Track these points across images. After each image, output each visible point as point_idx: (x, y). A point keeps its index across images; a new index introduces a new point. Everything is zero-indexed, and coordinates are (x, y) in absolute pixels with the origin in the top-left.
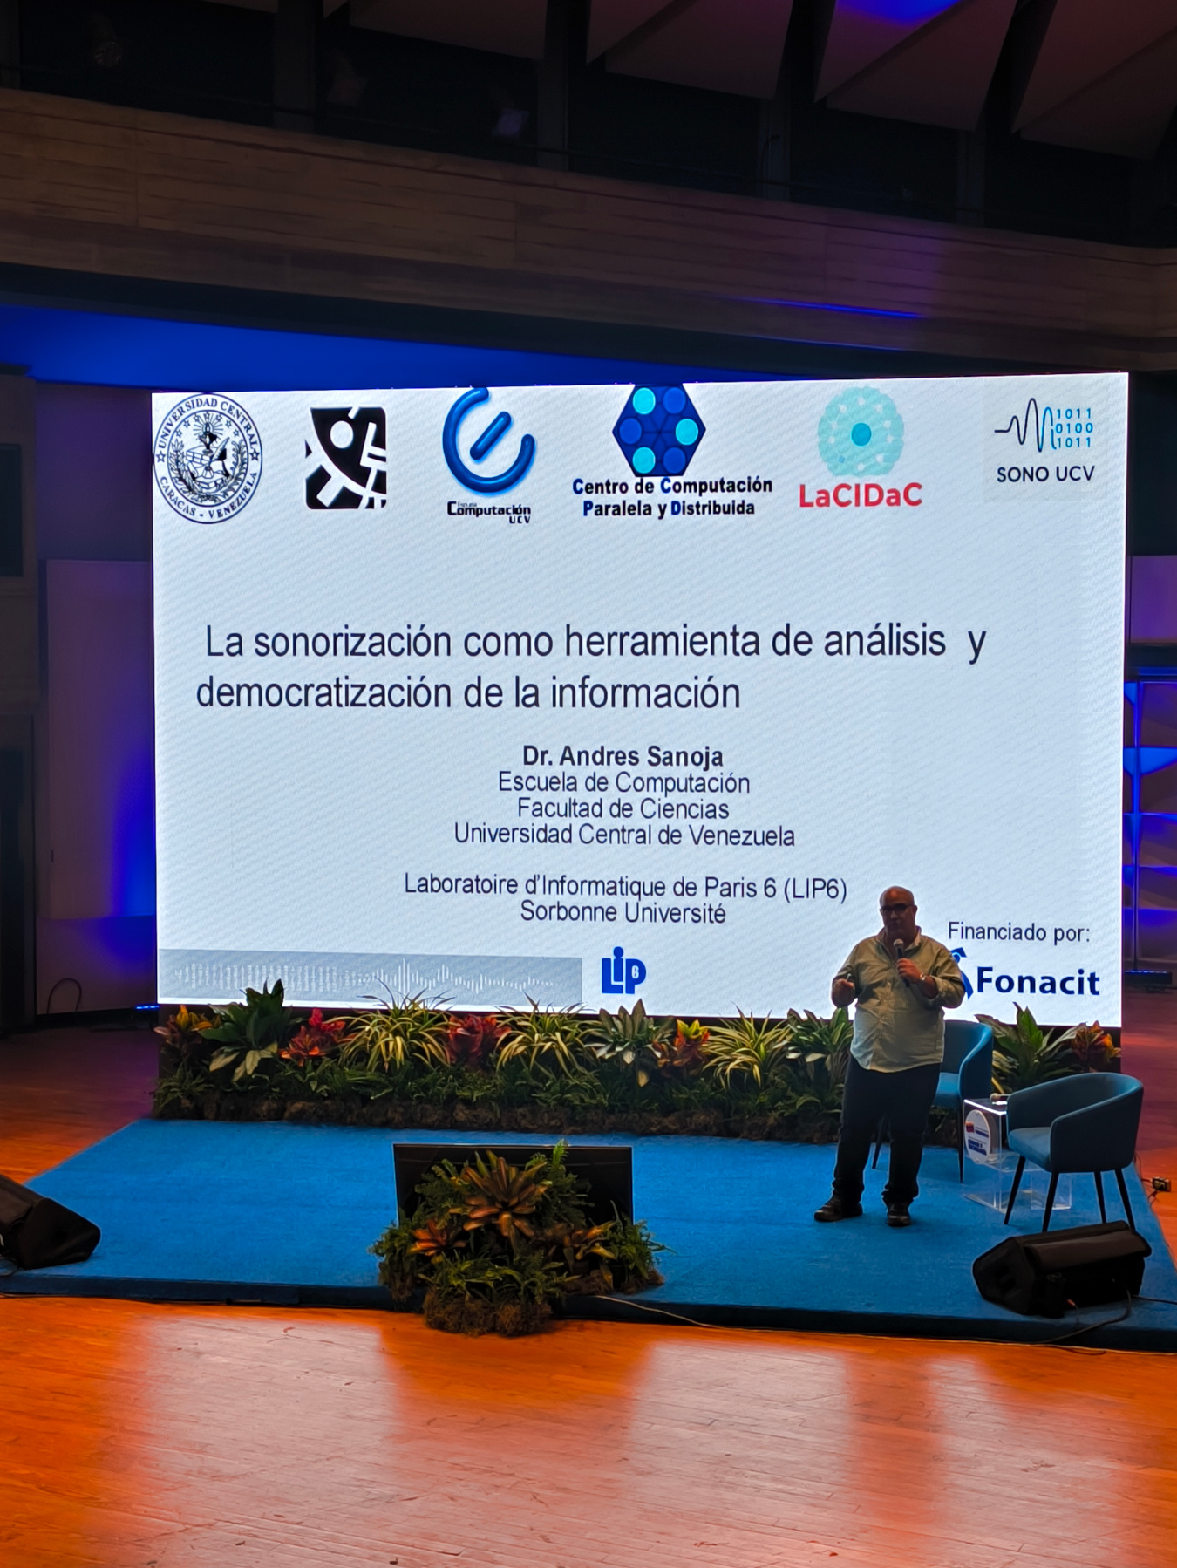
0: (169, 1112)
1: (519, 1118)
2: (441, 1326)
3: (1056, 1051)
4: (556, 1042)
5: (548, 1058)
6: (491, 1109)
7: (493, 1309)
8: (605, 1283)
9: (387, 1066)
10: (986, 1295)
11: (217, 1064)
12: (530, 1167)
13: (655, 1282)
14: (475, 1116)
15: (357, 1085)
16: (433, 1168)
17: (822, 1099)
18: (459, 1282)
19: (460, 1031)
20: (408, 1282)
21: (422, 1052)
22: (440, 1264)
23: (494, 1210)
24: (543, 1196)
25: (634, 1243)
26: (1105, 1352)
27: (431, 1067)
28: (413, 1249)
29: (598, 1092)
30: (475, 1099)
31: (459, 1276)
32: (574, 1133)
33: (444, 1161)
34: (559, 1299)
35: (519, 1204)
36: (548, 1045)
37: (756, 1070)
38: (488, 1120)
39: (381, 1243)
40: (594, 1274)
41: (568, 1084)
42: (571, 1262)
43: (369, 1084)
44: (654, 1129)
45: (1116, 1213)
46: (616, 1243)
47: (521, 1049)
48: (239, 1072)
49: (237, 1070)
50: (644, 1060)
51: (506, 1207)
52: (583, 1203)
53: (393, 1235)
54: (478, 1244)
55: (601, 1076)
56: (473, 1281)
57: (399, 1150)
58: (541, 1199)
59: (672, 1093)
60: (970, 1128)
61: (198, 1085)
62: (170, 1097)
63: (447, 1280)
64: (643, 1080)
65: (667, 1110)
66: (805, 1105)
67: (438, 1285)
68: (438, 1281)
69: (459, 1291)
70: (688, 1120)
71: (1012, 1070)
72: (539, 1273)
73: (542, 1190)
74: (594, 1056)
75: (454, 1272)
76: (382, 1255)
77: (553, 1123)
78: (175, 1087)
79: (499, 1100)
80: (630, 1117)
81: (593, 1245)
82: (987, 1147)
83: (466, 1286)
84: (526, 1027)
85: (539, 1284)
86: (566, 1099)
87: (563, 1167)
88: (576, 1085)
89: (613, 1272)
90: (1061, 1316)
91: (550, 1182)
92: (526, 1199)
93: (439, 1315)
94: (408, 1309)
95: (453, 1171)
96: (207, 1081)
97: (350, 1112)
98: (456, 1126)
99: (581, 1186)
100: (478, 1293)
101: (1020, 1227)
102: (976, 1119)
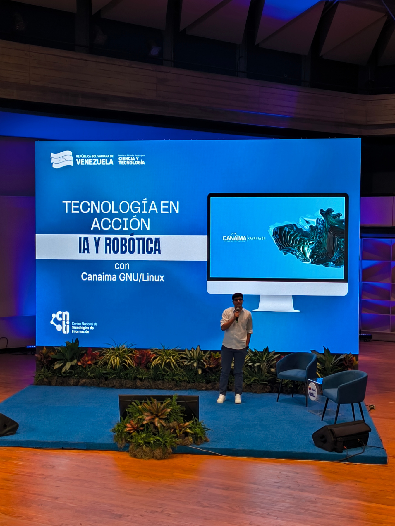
0: (40, 383)
1: (158, 385)
2: (135, 456)
3: (337, 362)
4: (171, 359)
5: (168, 365)
7: (153, 450)
8: (190, 441)
9: (114, 367)
10: (317, 444)
11: (57, 366)
12: (165, 403)
13: (206, 441)
14: (143, 384)
15: (104, 374)
16: (132, 403)
17: (260, 379)
18: (141, 441)
19: (138, 356)
20: (124, 441)
21: (126, 362)
22: (135, 435)
23: (152, 417)
24: (169, 412)
25: (199, 428)
26: (356, 464)
27: (129, 367)
28: (125, 430)
29: (185, 376)
30: (143, 378)
31: (141, 439)
32: (177, 390)
33: (136, 401)
34: (175, 447)
35: (161, 415)
36: (168, 360)
38: (148, 386)
39: (115, 428)
40: (186, 438)
41: (174, 374)
42: (179, 435)
43: (108, 374)
44: (203, 388)
45: (358, 417)
46: (193, 428)
47: (159, 362)
48: (64, 370)
50: (201, 365)
51: (157, 416)
52: (183, 415)
53: (119, 426)
54: (147, 429)
55: (185, 371)
56: (146, 441)
57: (121, 397)
58: (169, 414)
59: (210, 376)
60: (310, 389)
61: (49, 374)
62: (40, 378)
63: (137, 441)
64: (200, 372)
65: (208, 382)
66: (255, 380)
67: (134, 443)
68: (134, 441)
69: (141, 444)
70: (215, 385)
71: (323, 369)
72: (168, 438)
73: (169, 410)
74: (183, 364)
75: (139, 438)
76: (115, 432)
77: (169, 386)
78: (42, 374)
79: (152, 378)
80: (195, 384)
81: (186, 429)
82: (315, 395)
83: (144, 443)
84: (160, 354)
85: (168, 442)
86: (174, 378)
87: (176, 403)
88: (177, 374)
89: (193, 438)
90: (342, 452)
91: (172, 408)
92: (163, 413)
93: (135, 453)
94: (124, 451)
95: (139, 404)
96: (53, 372)
97: (101, 383)
98: (137, 387)
99: (182, 409)
100: (148, 445)
101: (327, 422)
102: (312, 385)
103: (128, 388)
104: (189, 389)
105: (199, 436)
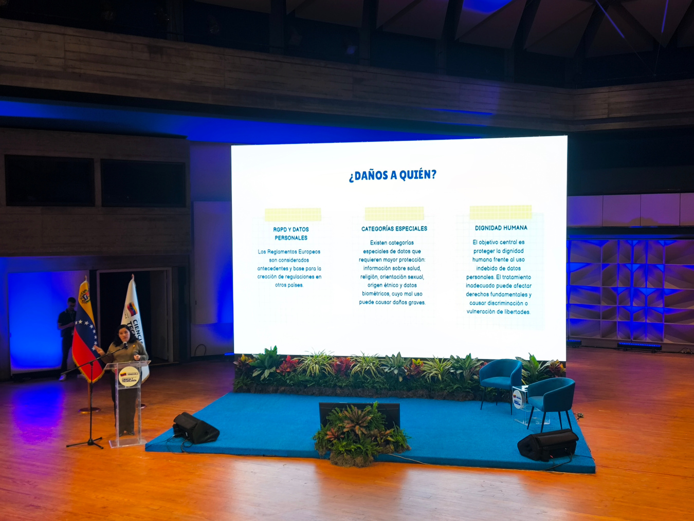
0: (239, 390)
1: (358, 392)
2: (336, 464)
3: (543, 369)
4: (371, 366)
5: (368, 372)
6: (349, 389)
7: (354, 458)
8: (391, 449)
9: (313, 375)
10: (522, 453)
11: (255, 374)
12: (365, 410)
13: (408, 449)
14: (343, 392)
15: (302, 381)
16: (332, 410)
18: (342, 449)
19: (338, 363)
20: (325, 449)
21: (325, 370)
22: (335, 443)
23: (353, 425)
25: (401, 436)
26: (563, 473)
27: (328, 375)
28: (326, 438)
29: (385, 384)
30: (343, 386)
31: (342, 447)
32: (378, 397)
33: (336, 408)
34: (376, 455)
35: (362, 423)
36: (368, 367)
37: (440, 376)
38: (348, 393)
39: (315, 436)
40: (388, 446)
41: (375, 381)
42: (380, 443)
43: (307, 381)
44: (404, 396)
45: (566, 426)
46: (395, 436)
47: (359, 369)
48: (262, 377)
49: (262, 376)
50: (401, 373)
51: (358, 424)
52: (384, 422)
53: (319, 434)
54: (348, 436)
55: (386, 378)
56: (347, 449)
57: (321, 405)
58: (369, 421)
59: (411, 384)
60: (515, 396)
61: (248, 381)
62: (239, 386)
63: (338, 448)
64: (401, 379)
65: (409, 390)
66: (456, 388)
68: (335, 449)
69: (342, 452)
70: (416, 393)
71: (528, 376)
72: (369, 446)
73: (370, 418)
74: (384, 371)
75: (340, 446)
76: (315, 440)
77: (370, 394)
78: (241, 382)
79: (351, 386)
80: (396, 392)
81: (387, 436)
82: (521, 403)
83: (345, 450)
84: (360, 361)
85: (369, 450)
86: (374, 386)
87: (377, 410)
88: (378, 381)
89: (394, 446)
90: (548, 461)
91: (372, 415)
92: (364, 421)
93: (336, 460)
94: (325, 458)
95: (339, 411)
96: (252, 380)
97: (301, 390)
98: (337, 395)
99: (383, 417)
100: (348, 453)
101: (533, 431)
102: (517, 393)
103: (328, 395)
104: (390, 397)
105: (400, 444)
